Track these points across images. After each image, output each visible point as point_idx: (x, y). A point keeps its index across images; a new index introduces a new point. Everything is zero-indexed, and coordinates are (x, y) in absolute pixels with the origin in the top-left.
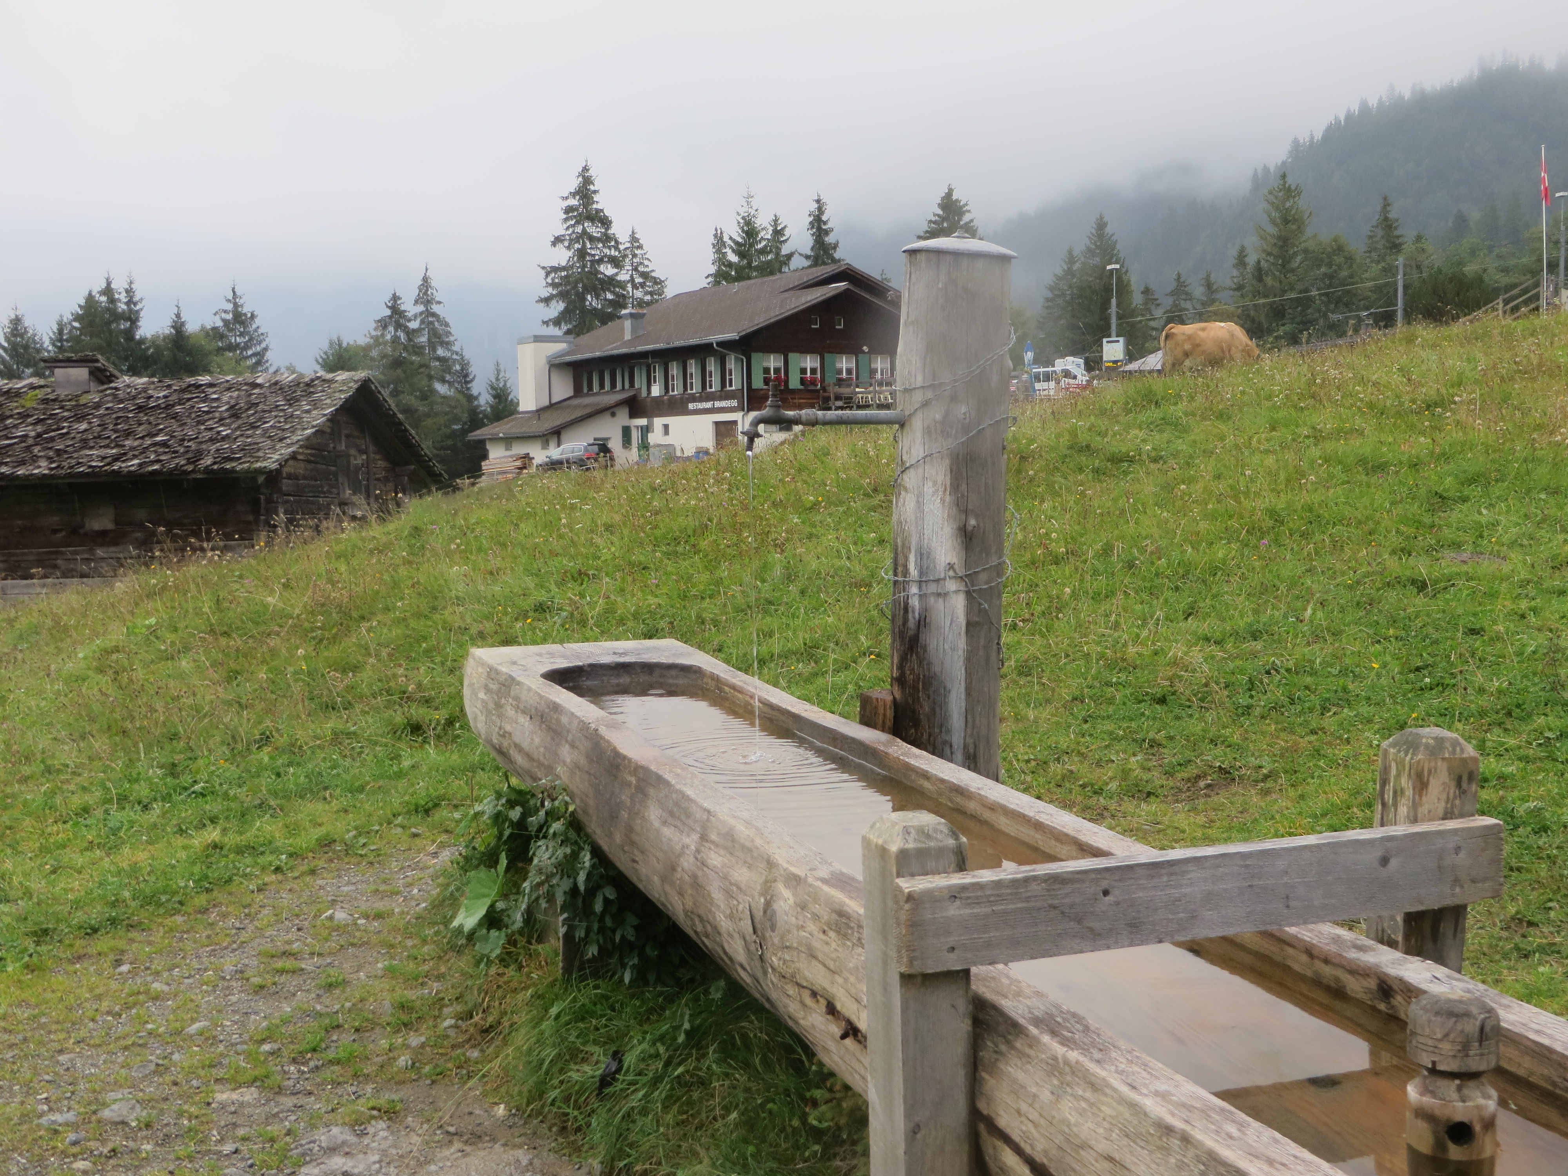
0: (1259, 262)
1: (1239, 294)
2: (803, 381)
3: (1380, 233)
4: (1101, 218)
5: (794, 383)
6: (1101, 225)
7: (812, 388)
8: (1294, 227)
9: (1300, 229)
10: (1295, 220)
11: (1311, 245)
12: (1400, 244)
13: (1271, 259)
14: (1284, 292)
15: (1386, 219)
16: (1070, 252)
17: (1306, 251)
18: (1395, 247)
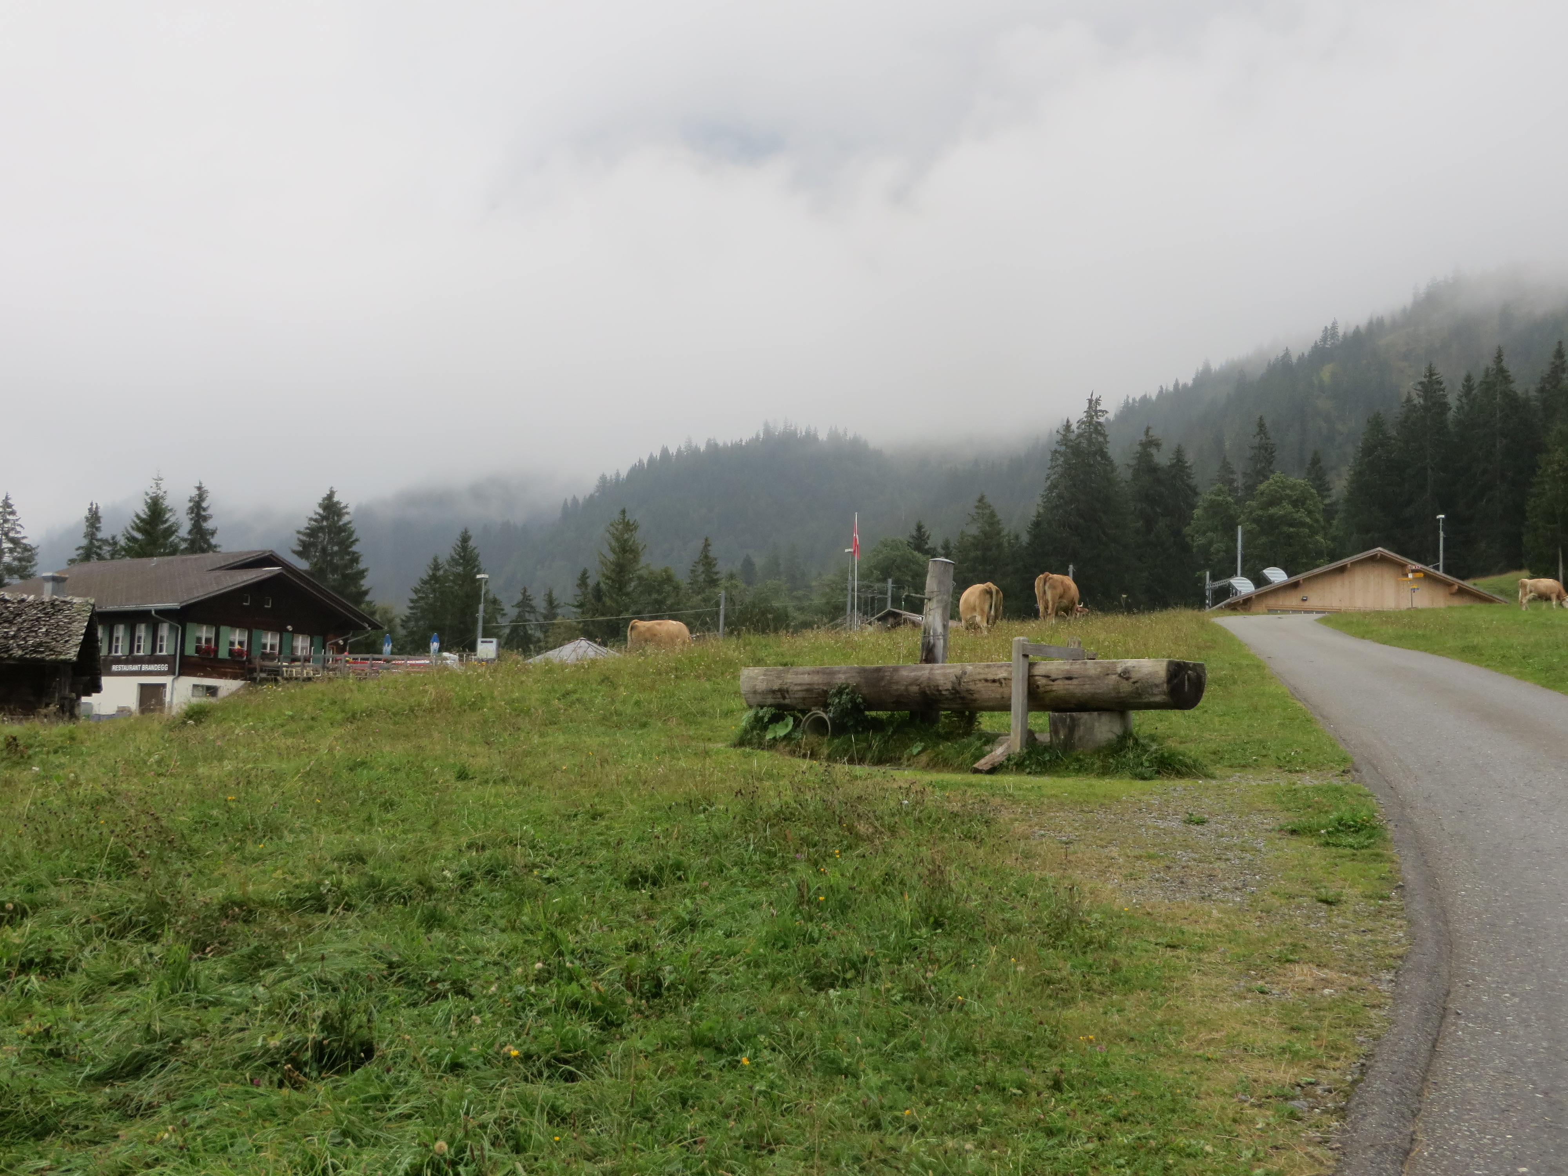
0: (598, 584)
1: (579, 610)
2: (231, 652)
3: (701, 569)
4: (466, 532)
5: (223, 653)
6: (465, 539)
7: (238, 659)
8: (631, 556)
9: (636, 560)
10: (632, 551)
11: (644, 572)
12: (718, 580)
13: (610, 582)
14: (620, 613)
15: (706, 557)
16: (435, 560)
17: (640, 578)
18: (713, 582)
